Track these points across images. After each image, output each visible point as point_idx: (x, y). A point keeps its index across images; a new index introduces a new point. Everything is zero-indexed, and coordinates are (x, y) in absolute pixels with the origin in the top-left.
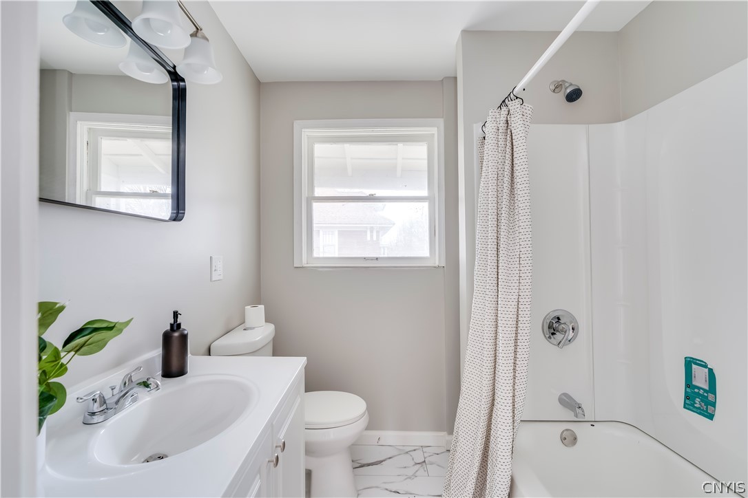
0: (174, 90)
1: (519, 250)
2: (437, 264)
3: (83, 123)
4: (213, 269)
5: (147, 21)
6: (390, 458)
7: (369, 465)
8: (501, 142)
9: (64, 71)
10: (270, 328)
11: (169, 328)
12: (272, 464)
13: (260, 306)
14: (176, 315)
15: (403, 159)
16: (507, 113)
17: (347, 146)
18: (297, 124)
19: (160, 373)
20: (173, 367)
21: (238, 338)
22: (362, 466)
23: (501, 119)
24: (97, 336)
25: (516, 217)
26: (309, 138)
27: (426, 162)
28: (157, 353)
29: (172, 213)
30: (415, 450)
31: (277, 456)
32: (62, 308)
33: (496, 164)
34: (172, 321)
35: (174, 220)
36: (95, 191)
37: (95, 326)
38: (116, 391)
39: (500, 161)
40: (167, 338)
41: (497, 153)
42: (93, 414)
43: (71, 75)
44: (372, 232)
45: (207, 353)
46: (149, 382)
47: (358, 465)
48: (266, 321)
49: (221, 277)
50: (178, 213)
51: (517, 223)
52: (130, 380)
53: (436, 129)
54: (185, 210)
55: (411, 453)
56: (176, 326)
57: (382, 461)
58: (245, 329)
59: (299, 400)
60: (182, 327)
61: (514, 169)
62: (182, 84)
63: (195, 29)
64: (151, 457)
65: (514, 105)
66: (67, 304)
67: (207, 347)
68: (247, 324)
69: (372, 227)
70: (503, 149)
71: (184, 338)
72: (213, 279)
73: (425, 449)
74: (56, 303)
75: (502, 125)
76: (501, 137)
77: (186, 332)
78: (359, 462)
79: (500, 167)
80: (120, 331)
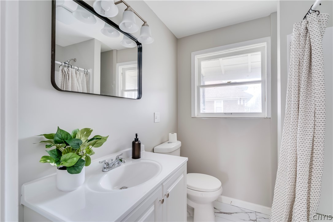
0: (138, 48)
1: (314, 108)
2: (266, 116)
3: (120, 66)
4: (155, 118)
5: (124, 23)
6: (236, 213)
7: (224, 213)
8: (302, 42)
9: (115, 50)
10: (179, 143)
11: (134, 140)
12: (160, 202)
13: (175, 133)
14: (136, 135)
15: (251, 62)
16: (306, 23)
17: (221, 59)
18: (192, 54)
19: (131, 157)
20: (136, 155)
21: (165, 146)
22: (221, 213)
23: (302, 28)
24: (99, 141)
25: (313, 87)
26: (198, 59)
27: (260, 63)
28: (130, 149)
29: (138, 96)
30: (251, 213)
31: (163, 199)
32: (92, 131)
33: (298, 56)
34: (135, 138)
35: (138, 99)
36: (124, 90)
37: (98, 137)
38: (113, 161)
39: (301, 54)
40: (134, 143)
41: (299, 49)
42: (105, 168)
43: (117, 50)
44: (240, 101)
45: (152, 151)
46: (122, 160)
47: (219, 212)
48: (177, 140)
49: (159, 121)
50: (140, 96)
51: (313, 91)
52: (118, 158)
53: (266, 43)
54: (142, 95)
55: (249, 213)
56: (137, 140)
57: (232, 213)
58: (168, 143)
59: (182, 176)
60: (139, 140)
61: (312, 57)
62: (141, 45)
63: (144, 23)
64: (122, 188)
65: (312, 17)
66: (93, 129)
67: (152, 148)
68: (170, 141)
69: (241, 98)
70: (303, 46)
71: (139, 144)
72: (155, 122)
73: (257, 214)
74: (90, 129)
75: (303, 31)
76: (302, 39)
77: (140, 142)
78: (220, 210)
79: (301, 57)
80: (106, 140)
